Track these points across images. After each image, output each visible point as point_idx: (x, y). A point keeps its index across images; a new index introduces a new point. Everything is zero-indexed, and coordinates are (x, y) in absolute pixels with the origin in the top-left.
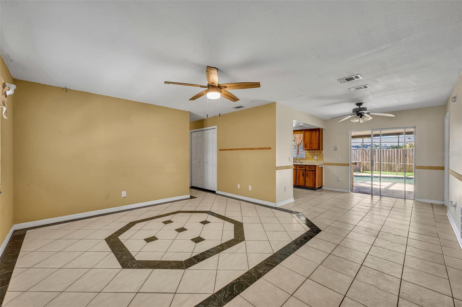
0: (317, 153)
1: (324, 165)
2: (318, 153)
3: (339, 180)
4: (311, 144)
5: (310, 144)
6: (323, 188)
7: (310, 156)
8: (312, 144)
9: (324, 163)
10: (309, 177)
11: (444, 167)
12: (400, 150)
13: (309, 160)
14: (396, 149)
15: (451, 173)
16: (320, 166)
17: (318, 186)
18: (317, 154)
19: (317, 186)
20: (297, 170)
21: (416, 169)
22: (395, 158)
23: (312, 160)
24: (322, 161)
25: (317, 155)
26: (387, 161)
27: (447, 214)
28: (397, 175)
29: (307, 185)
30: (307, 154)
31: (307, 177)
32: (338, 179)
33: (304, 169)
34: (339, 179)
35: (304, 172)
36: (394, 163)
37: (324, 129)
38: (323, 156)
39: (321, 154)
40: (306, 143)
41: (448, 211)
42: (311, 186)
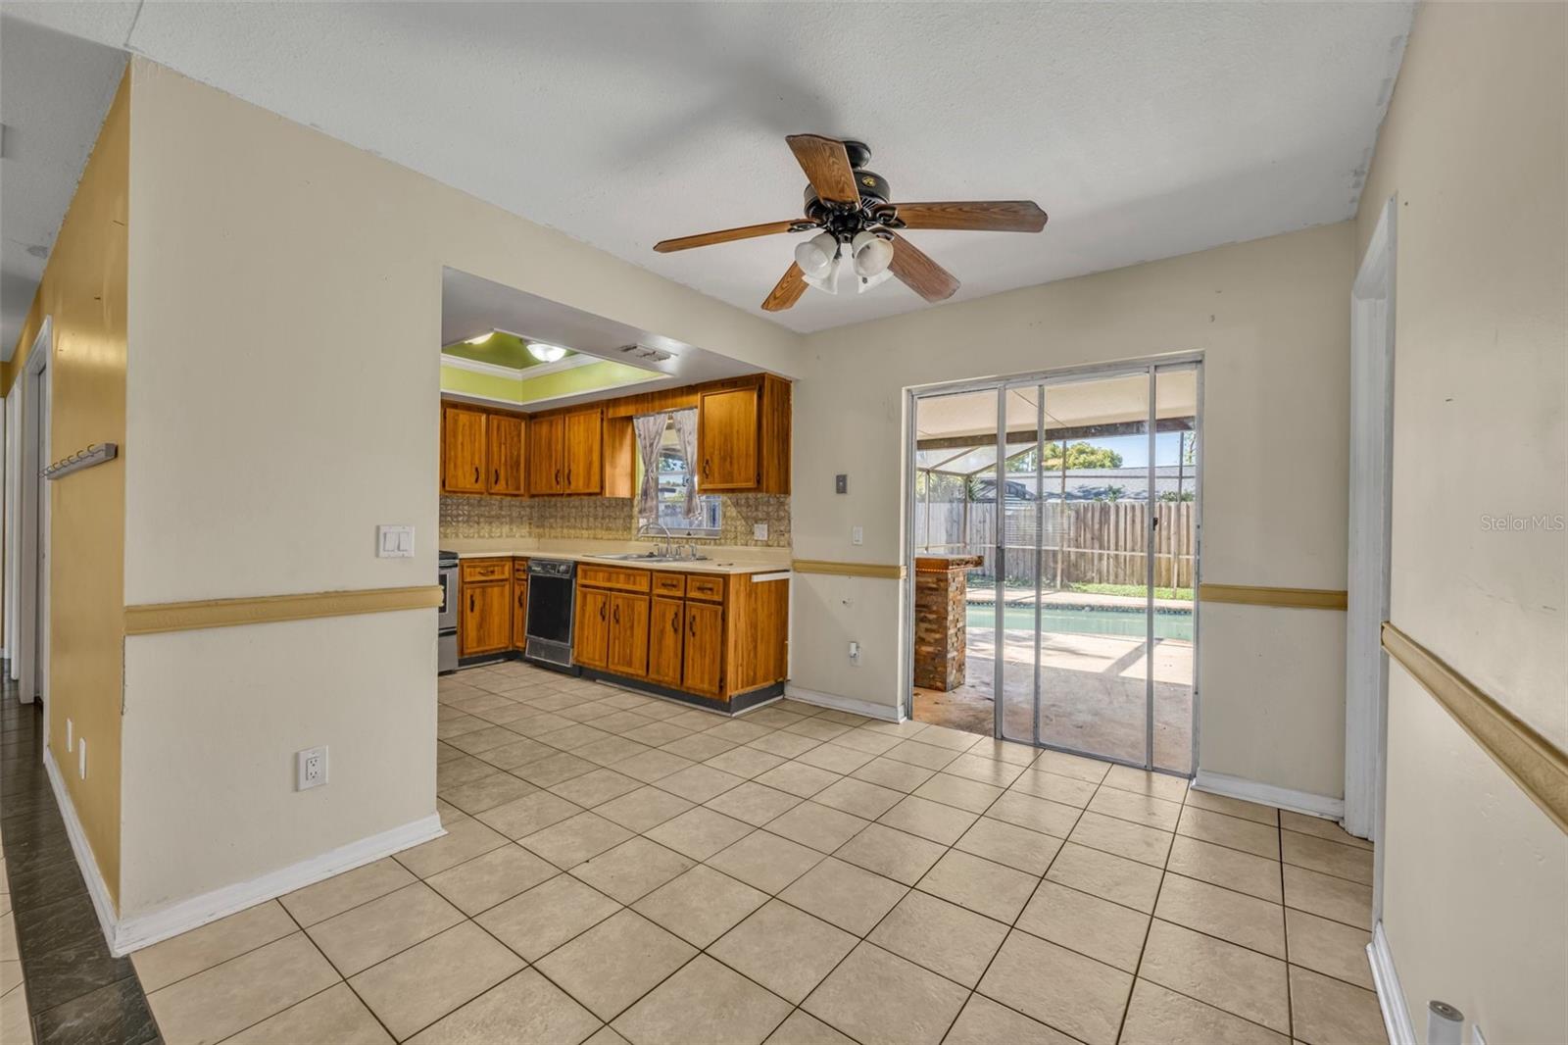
0: (765, 509)
1: (795, 570)
2: (771, 509)
3: (853, 651)
4: (729, 460)
5: (725, 460)
6: (790, 692)
7: (741, 524)
8: (731, 463)
9: (794, 562)
10: (698, 637)
11: (1345, 594)
12: (1188, 507)
13: (736, 544)
14: (1173, 504)
15: (1396, 656)
16: (756, 579)
17: (741, 691)
18: (768, 513)
19: (732, 692)
20: (655, 598)
21: (1202, 603)
22: (1173, 538)
23: (747, 545)
24: (786, 550)
25: (767, 519)
26: (1128, 548)
27: (1369, 947)
28: (1174, 598)
29: (688, 685)
30: (728, 514)
31: (692, 638)
32: (849, 648)
33: (680, 594)
34: (853, 646)
35: (682, 607)
36: (1167, 556)
37: (797, 380)
38: (792, 521)
39: (782, 514)
40: (708, 457)
41: (1379, 929)
42: (706, 686)
